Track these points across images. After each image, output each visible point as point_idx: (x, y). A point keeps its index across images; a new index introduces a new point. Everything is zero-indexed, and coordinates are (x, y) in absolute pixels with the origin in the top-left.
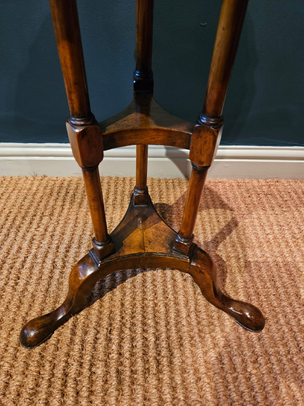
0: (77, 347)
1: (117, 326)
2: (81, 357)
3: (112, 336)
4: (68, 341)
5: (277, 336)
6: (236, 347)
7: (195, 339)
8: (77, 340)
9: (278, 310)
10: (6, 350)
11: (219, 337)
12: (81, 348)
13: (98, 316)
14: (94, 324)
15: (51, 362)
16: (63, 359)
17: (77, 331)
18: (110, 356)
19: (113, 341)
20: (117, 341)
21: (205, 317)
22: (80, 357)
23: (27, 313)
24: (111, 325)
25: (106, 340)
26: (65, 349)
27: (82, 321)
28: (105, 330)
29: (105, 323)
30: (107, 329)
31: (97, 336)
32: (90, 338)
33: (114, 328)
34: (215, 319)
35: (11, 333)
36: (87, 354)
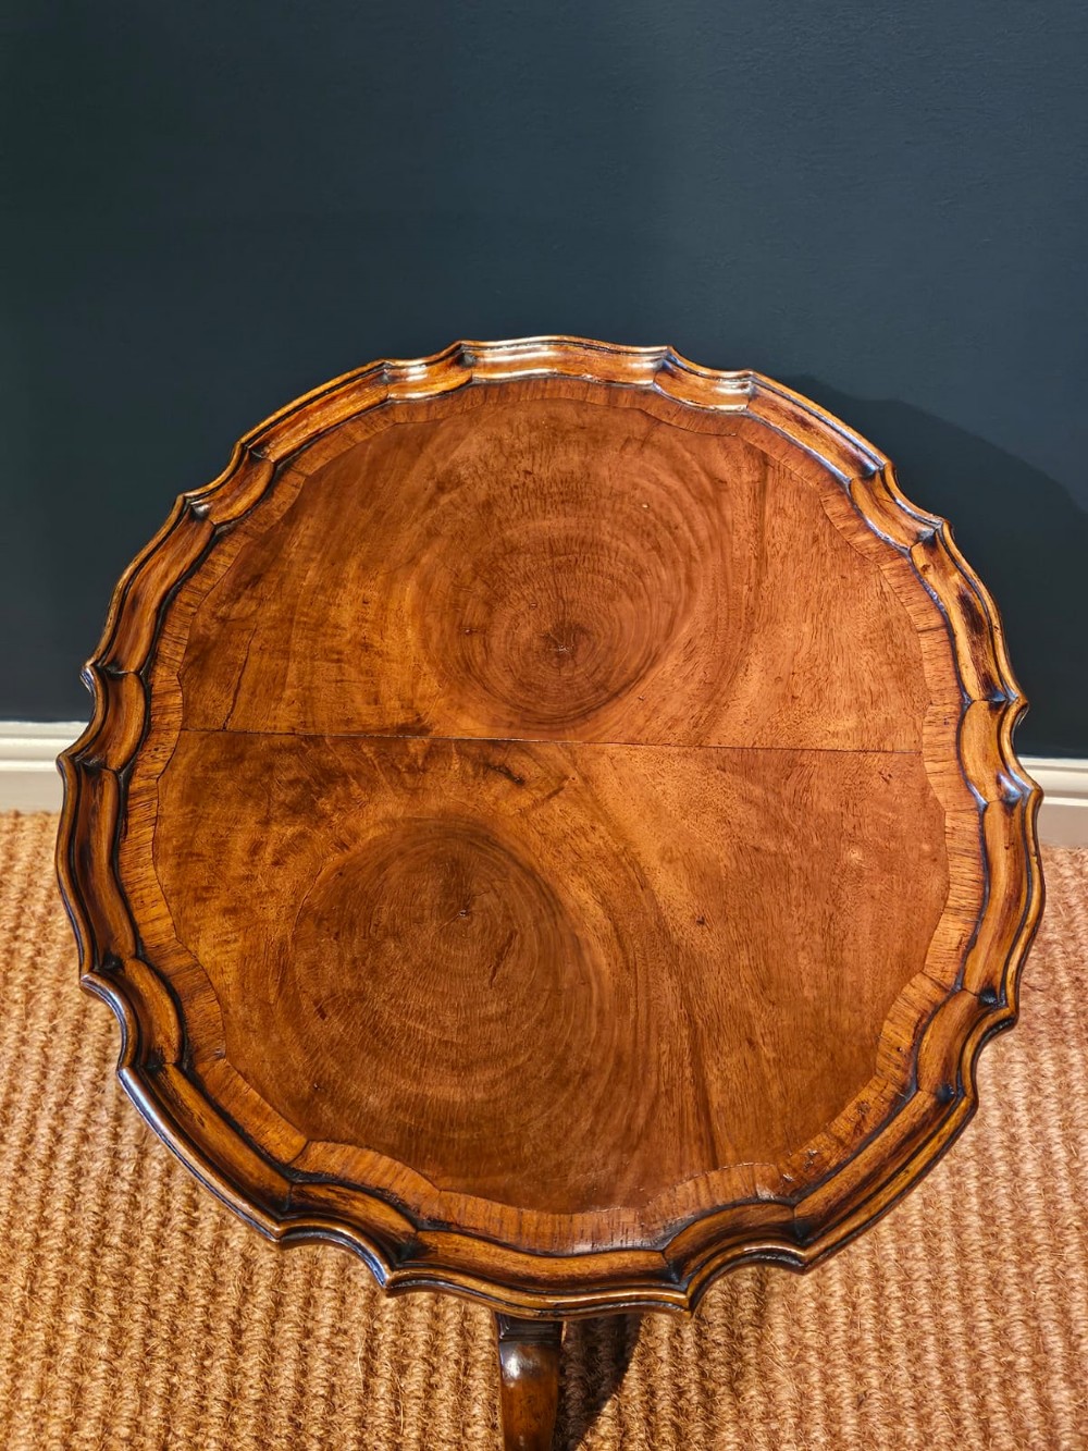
0: (383, 1407)
1: (484, 1356)
2: (396, 1431)
3: (471, 1382)
4: (358, 1389)
5: (907, 1396)
6: (791, 1421)
7: (688, 1396)
8: (382, 1389)
9: (927, 1325)
10: (202, 1407)
11: (753, 1393)
12: (393, 1408)
13: (430, 1327)
14: (422, 1347)
15: (320, 1440)
16: (352, 1435)
17: (377, 1364)
18: (469, 1431)
19: (474, 1395)
20: (484, 1396)
21: (721, 1339)
22: (393, 1430)
23: (239, 1312)
24: (466, 1351)
25: (456, 1390)
26: (353, 1409)
27: (389, 1339)
28: (452, 1365)
29: (451, 1346)
30: (457, 1362)
31: (432, 1380)
32: (414, 1382)
33: (476, 1361)
34: (749, 1346)
35: (207, 1363)
36: (410, 1424)
